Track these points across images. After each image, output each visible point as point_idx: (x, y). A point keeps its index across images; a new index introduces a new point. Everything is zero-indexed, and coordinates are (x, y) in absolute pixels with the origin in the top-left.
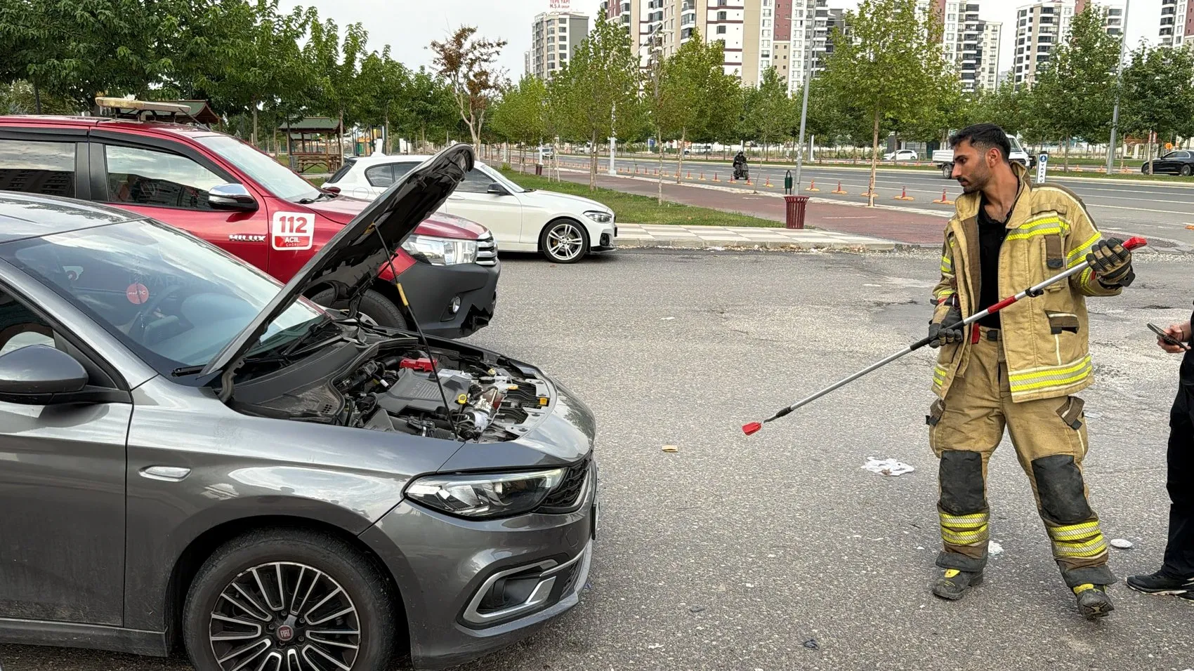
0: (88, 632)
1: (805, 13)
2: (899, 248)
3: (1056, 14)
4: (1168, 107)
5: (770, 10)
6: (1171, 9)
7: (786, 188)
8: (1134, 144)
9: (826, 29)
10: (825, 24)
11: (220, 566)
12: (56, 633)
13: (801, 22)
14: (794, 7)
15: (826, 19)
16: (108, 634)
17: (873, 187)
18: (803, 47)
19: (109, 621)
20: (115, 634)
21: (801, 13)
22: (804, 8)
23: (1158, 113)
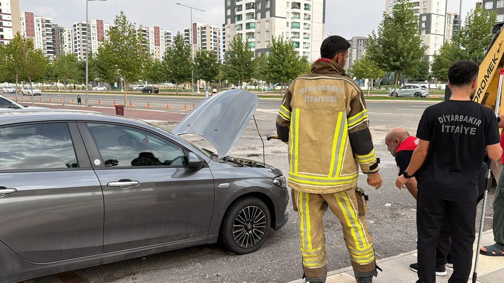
0: (197, 240)
1: (41, 25)
2: (170, 123)
3: (147, 33)
4: (211, 71)
5: (23, 23)
6: (188, 34)
7: (78, 102)
8: (186, 84)
9: (52, 33)
10: (51, 31)
11: (236, 210)
12: (188, 242)
13: (39, 29)
14: (35, 22)
15: (51, 28)
16: (202, 239)
17: (126, 101)
18: (42, 40)
19: (204, 234)
20: (205, 238)
21: (39, 25)
22: (40, 23)
23: (207, 73)
